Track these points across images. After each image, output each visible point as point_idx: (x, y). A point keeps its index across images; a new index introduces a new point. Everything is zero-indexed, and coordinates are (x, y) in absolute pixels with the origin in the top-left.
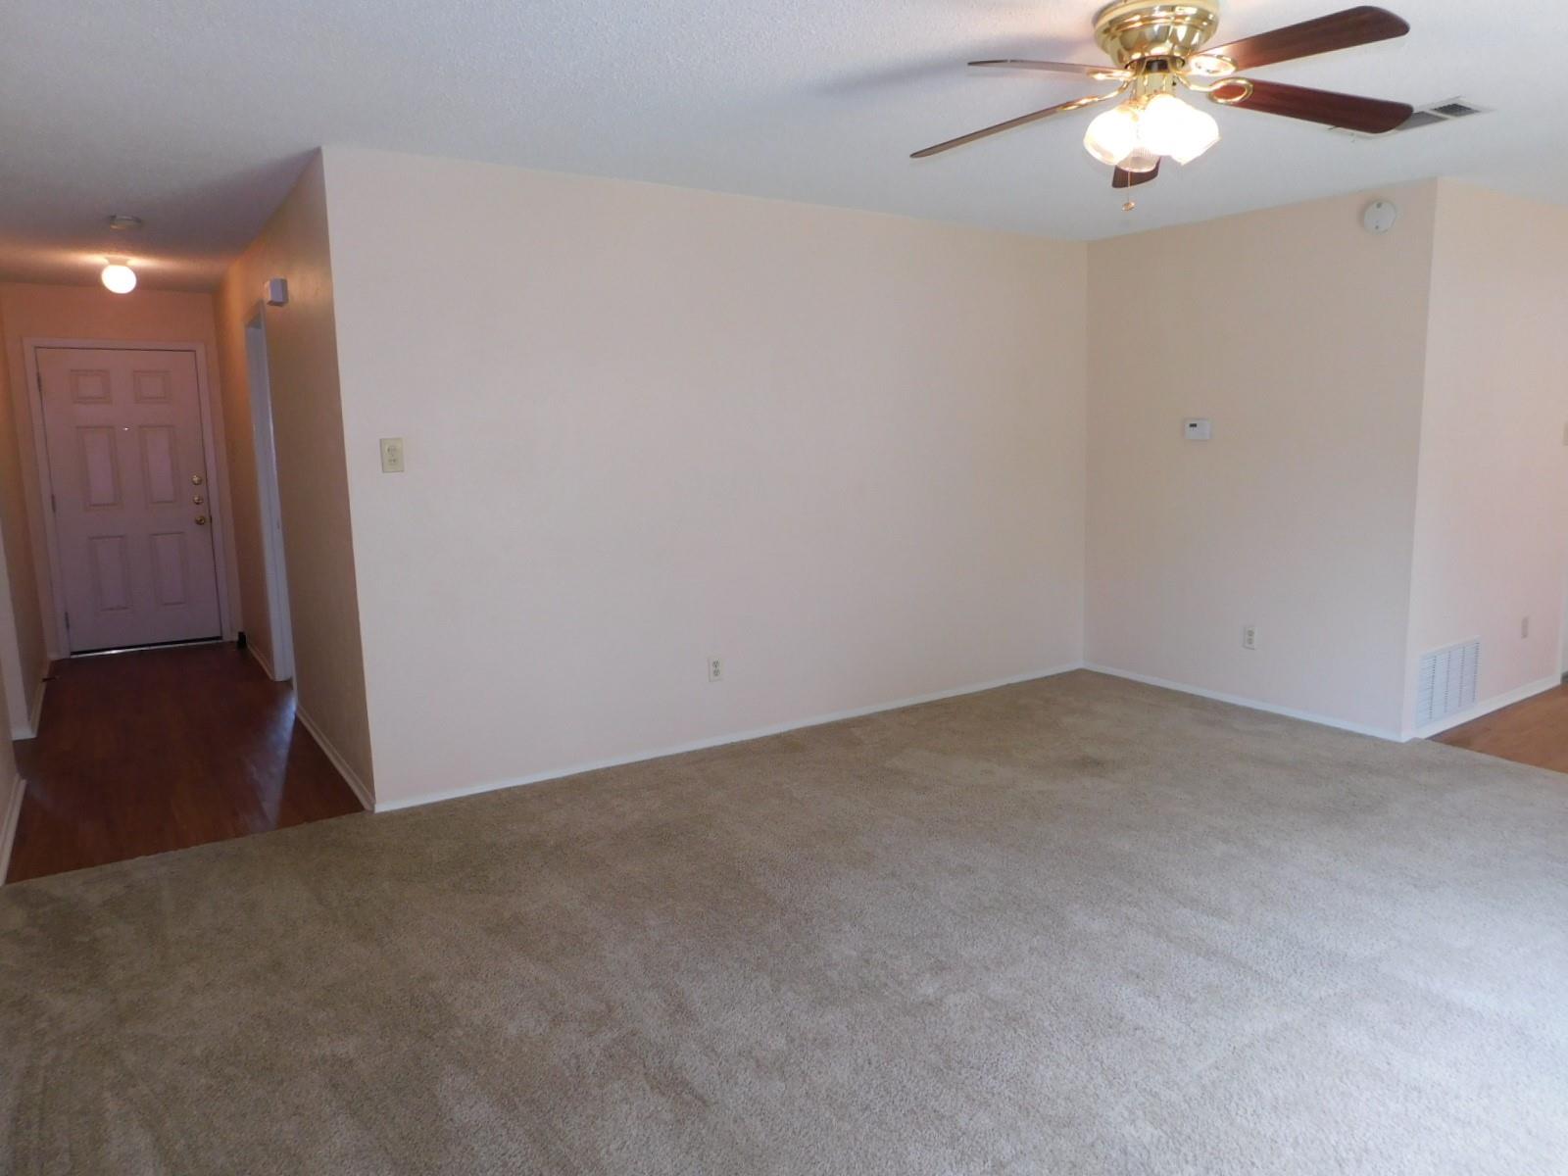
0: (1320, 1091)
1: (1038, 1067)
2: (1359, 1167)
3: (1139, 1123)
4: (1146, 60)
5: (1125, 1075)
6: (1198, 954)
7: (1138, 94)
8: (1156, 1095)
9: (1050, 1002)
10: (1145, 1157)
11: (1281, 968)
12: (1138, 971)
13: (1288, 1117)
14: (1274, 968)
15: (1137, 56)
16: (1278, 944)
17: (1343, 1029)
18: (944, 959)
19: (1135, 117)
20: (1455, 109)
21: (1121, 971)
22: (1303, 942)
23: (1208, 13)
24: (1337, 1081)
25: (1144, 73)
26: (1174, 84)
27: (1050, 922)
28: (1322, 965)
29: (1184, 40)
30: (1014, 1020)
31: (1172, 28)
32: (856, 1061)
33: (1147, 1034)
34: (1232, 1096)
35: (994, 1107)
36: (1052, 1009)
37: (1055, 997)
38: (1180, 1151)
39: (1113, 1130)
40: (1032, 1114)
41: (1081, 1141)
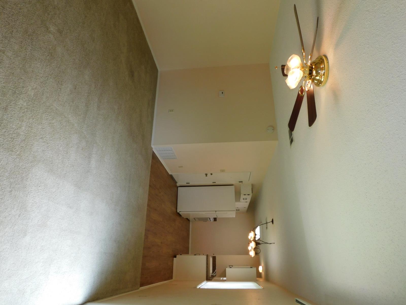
0: (59, 133)
1: (39, 62)
2: (43, 142)
3: (33, 91)
4: (312, 69)
5: (46, 86)
6: (86, 103)
7: (304, 68)
8: (43, 94)
9: (60, 65)
10: (24, 93)
11: (88, 123)
12: (77, 88)
13: (49, 126)
14: (88, 121)
15: (314, 67)
16: (94, 122)
17: (77, 137)
18: (63, 33)
19: (298, 68)
20: (292, 141)
21: (76, 84)
22: (96, 127)
23: (321, 84)
24: (63, 137)
25: (309, 69)
26: (305, 77)
27: (84, 64)
28: (92, 132)
29: (316, 78)
30: (51, 55)
31: (319, 75)
32: (19, 4)
33: (59, 92)
34: (50, 113)
35: (21, 50)
36: (58, 66)
37: (62, 66)
38: (29, 101)
39: (28, 84)
40: (24, 61)
41: (21, 75)
